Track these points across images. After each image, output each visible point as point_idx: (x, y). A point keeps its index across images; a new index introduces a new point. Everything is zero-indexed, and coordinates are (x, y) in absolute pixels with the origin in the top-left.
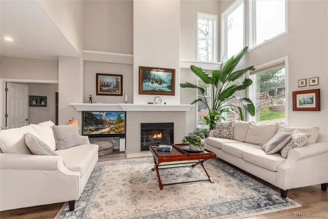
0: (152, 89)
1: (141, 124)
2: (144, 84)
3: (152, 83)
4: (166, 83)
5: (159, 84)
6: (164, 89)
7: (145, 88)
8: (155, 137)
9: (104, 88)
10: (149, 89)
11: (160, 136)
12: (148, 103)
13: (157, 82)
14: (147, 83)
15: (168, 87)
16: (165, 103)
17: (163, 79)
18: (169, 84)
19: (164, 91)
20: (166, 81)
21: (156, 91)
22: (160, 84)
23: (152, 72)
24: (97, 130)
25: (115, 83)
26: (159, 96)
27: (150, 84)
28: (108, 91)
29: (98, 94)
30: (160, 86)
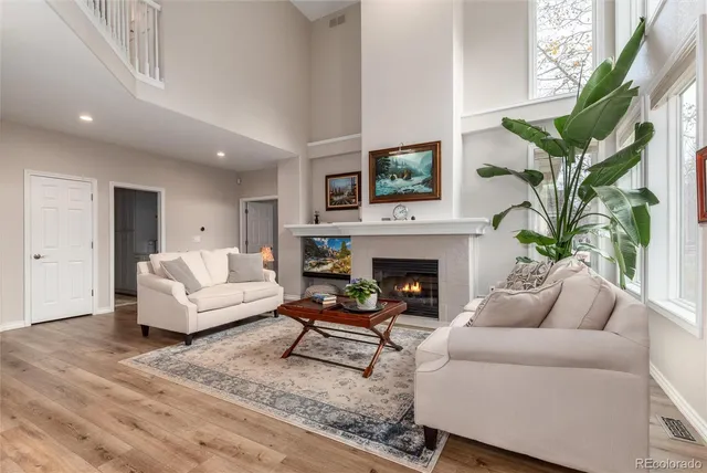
0: (392, 191)
1: (374, 260)
2: (378, 184)
3: (393, 179)
4: (421, 175)
5: (406, 179)
6: (416, 189)
7: (380, 191)
8: (406, 288)
9: (335, 199)
10: (386, 191)
11: (416, 288)
12: (383, 219)
13: (401, 175)
14: (383, 181)
15: (424, 183)
16: (413, 218)
17: (413, 167)
18: (427, 176)
19: (417, 193)
20: (419, 170)
21: (400, 194)
22: (408, 178)
23: (390, 158)
24: (319, 265)
25: (350, 187)
26: (403, 203)
27: (388, 181)
28: (341, 202)
29: (328, 209)
30: (407, 183)
